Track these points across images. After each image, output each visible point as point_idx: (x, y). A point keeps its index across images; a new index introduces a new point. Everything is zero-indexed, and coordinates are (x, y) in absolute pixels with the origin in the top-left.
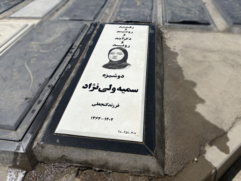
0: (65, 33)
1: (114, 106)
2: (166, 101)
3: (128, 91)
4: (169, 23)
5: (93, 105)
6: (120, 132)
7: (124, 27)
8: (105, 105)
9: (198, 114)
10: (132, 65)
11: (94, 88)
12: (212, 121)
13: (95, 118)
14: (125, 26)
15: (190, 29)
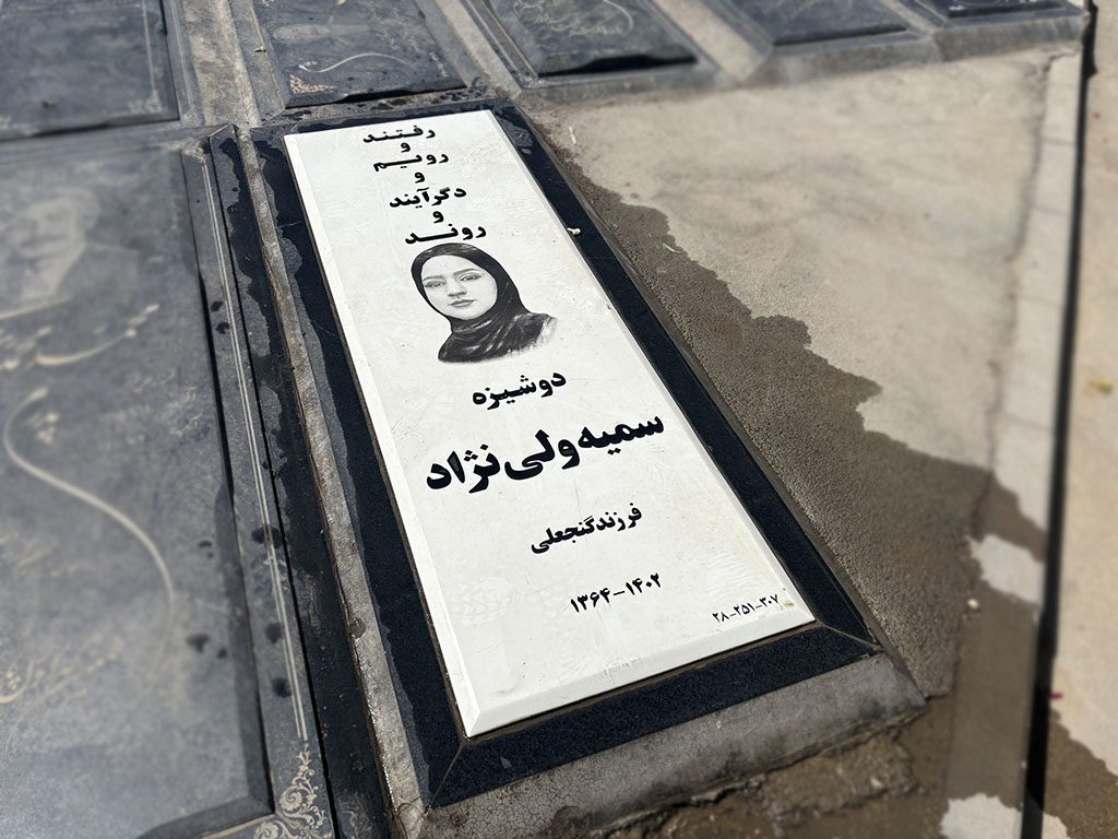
0: (102, 222)
1: (620, 520)
2: (754, 426)
3: (629, 438)
4: (541, 75)
5: (537, 547)
6: (720, 616)
7: (386, 138)
8: (584, 532)
9: (880, 440)
10: (559, 319)
11: (485, 473)
12: (935, 451)
13: (589, 602)
14: (391, 128)
15: (635, 90)
